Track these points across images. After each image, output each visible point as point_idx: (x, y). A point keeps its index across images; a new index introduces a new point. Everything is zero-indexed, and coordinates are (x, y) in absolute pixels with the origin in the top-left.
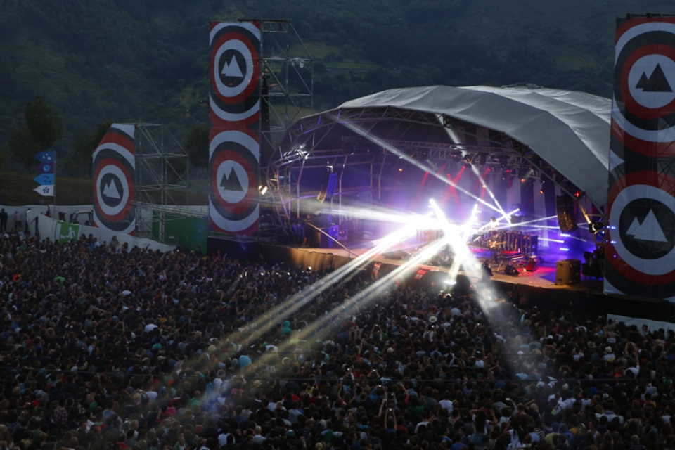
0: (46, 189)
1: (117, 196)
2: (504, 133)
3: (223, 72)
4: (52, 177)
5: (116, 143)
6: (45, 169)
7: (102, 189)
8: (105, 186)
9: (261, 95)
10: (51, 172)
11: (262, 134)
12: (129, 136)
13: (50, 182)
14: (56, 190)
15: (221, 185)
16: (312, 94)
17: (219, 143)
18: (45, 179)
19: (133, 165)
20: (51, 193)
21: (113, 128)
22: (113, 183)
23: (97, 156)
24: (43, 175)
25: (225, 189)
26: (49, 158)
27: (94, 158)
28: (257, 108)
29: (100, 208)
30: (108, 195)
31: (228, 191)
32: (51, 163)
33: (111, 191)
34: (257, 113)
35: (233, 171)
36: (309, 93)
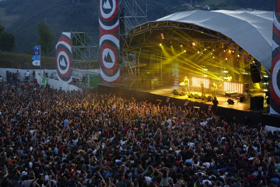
0: (37, 62)
1: (65, 65)
2: (220, 33)
3: (104, 7)
4: (39, 57)
5: (64, 41)
6: (36, 53)
7: (59, 62)
8: (60, 61)
9: (119, 17)
10: (38, 54)
11: (120, 36)
12: (69, 38)
13: (38, 59)
14: (41, 63)
15: (104, 60)
16: (146, 16)
17: (103, 40)
18: (36, 58)
19: (71, 51)
20: (39, 64)
21: (63, 34)
22: (63, 59)
23: (57, 47)
24: (35, 56)
25: (106, 62)
26: (38, 48)
27: (56, 48)
28: (117, 23)
29: (59, 71)
30: (62, 65)
31: (107, 63)
32: (38, 51)
33: (63, 63)
34: (118, 26)
35: (109, 53)
36: (145, 16)
